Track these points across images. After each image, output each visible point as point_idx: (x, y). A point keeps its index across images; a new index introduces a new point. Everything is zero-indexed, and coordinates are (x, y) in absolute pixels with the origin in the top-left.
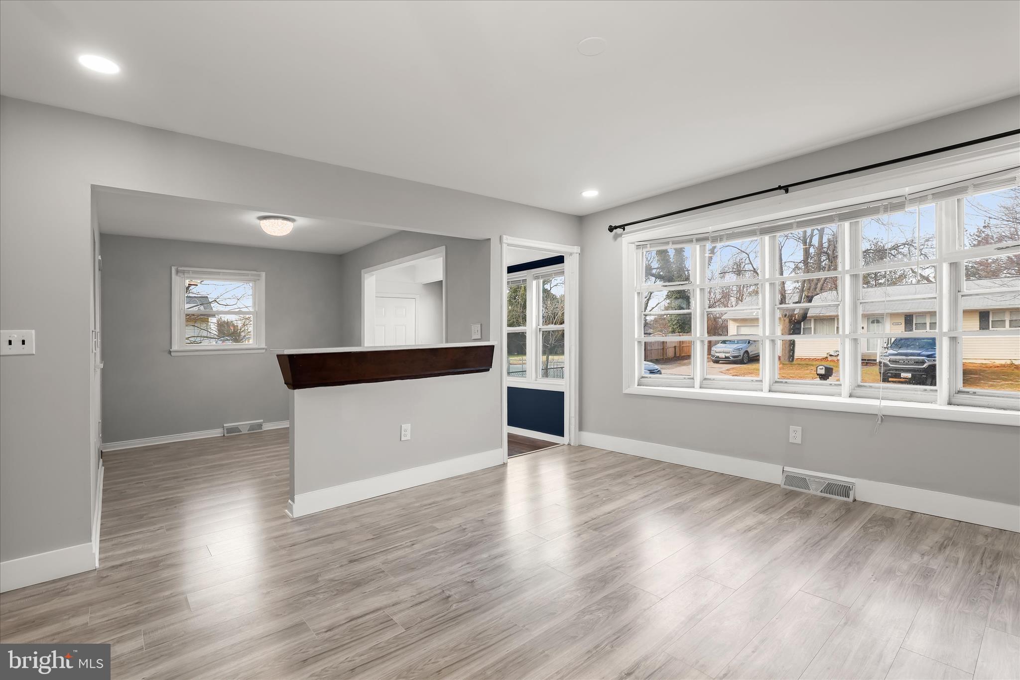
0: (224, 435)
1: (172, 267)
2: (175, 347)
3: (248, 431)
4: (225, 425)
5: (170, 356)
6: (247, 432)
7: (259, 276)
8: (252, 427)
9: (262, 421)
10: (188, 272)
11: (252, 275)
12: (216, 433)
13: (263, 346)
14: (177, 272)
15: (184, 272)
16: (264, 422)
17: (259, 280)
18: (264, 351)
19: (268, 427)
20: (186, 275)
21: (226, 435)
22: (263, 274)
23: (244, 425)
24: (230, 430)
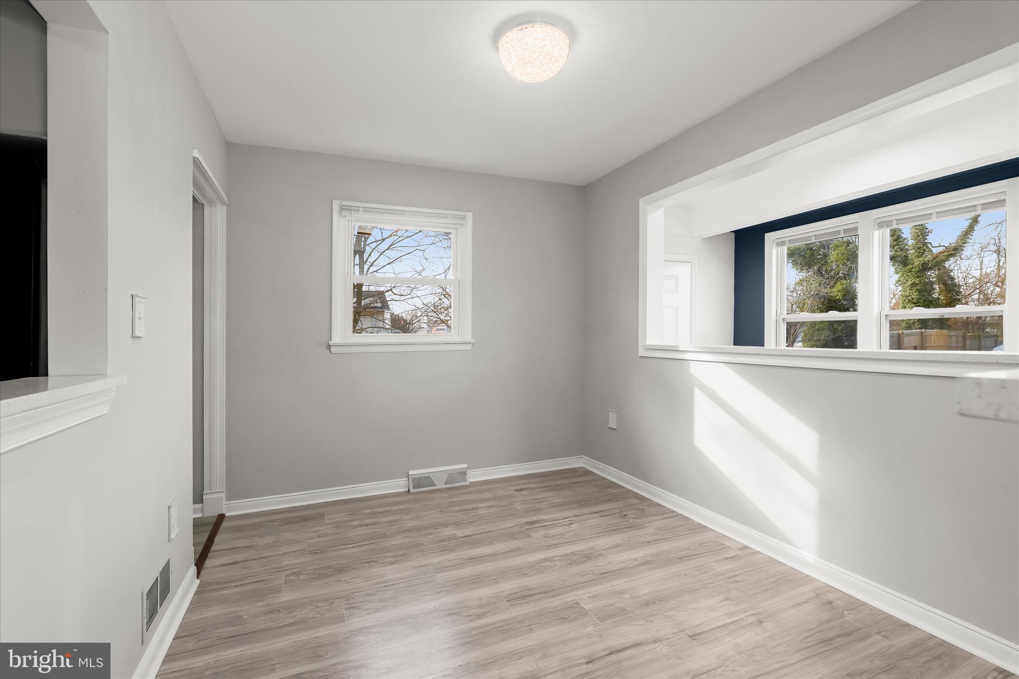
0: (409, 491)
1: (334, 201)
2: (336, 339)
3: (446, 484)
4: (411, 473)
5: (329, 352)
6: (443, 486)
7: (463, 218)
8: (451, 477)
9: (465, 466)
10: (357, 209)
11: (454, 217)
12: (397, 485)
13: (469, 338)
14: (342, 209)
15: (350, 209)
16: (468, 468)
17: (462, 225)
18: (469, 347)
19: (476, 476)
20: (354, 214)
21: (412, 490)
22: (470, 216)
23: (439, 471)
24: (419, 482)
